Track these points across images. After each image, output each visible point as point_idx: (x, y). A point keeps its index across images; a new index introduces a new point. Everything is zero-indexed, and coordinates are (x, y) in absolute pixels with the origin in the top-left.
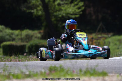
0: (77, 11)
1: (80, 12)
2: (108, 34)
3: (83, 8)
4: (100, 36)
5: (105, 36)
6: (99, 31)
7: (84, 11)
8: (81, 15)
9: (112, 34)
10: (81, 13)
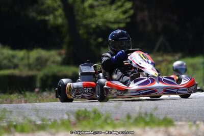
0: (122, 17)
1: (126, 18)
2: (173, 56)
3: (132, 12)
4: (160, 58)
5: (169, 58)
6: (158, 51)
7: (132, 17)
8: (127, 23)
9: (179, 55)
10: (129, 20)
